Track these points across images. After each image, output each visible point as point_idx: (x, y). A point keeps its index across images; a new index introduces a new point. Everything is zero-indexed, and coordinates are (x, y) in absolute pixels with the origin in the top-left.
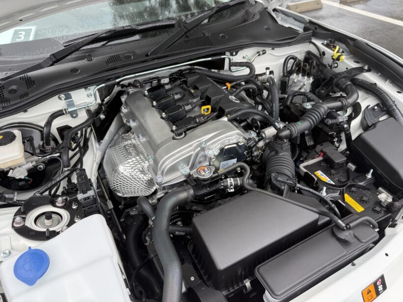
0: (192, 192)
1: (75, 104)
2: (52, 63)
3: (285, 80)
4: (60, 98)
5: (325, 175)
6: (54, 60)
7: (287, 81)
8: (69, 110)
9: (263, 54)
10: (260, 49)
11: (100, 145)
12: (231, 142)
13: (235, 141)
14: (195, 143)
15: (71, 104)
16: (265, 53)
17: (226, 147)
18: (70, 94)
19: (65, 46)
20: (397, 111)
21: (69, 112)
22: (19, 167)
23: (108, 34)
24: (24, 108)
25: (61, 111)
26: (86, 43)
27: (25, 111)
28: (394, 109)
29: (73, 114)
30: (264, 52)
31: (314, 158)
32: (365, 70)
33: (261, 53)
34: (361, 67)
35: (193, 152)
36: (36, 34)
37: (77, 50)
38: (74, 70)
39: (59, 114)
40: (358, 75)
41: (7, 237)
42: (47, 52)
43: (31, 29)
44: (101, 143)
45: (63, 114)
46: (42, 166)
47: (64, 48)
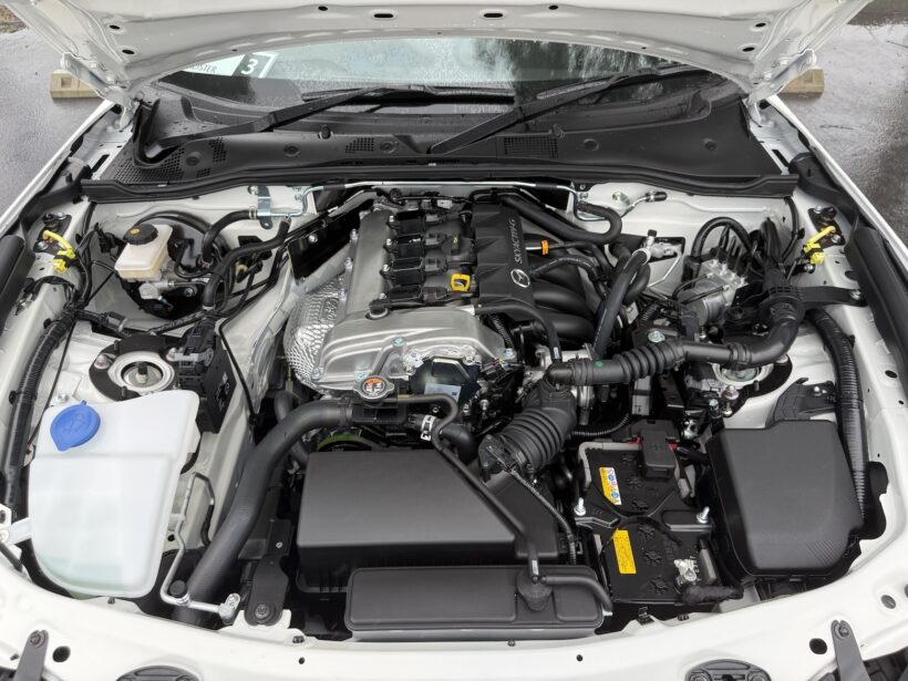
0: (349, 413)
1: (272, 207)
2: (268, 126)
3: (691, 267)
4: (249, 191)
5: (615, 481)
6: (273, 121)
7: (695, 269)
8: (260, 214)
9: (657, 200)
10: (652, 189)
11: (297, 284)
12: (451, 354)
13: (458, 355)
14: (391, 334)
15: (265, 205)
16: (664, 199)
17: (436, 361)
18: (267, 190)
19: (305, 101)
20: (856, 412)
21: (258, 218)
22: (150, 282)
23: (379, 94)
24: (195, 194)
25: (246, 212)
26: (341, 101)
27: (196, 198)
28: (851, 406)
29: (265, 222)
30: (661, 196)
31: (620, 442)
32: (853, 299)
33: (652, 197)
34: (848, 290)
35: (380, 349)
36: (272, 69)
37: (322, 110)
38: (291, 149)
39: (241, 216)
40: (830, 306)
41: (77, 378)
42: (276, 104)
43: (268, 58)
44: (303, 281)
45: (248, 218)
46: (191, 291)
47: (303, 103)
